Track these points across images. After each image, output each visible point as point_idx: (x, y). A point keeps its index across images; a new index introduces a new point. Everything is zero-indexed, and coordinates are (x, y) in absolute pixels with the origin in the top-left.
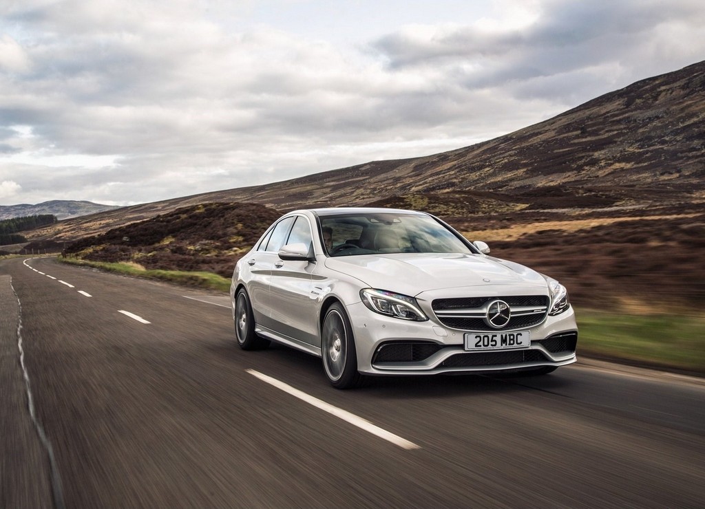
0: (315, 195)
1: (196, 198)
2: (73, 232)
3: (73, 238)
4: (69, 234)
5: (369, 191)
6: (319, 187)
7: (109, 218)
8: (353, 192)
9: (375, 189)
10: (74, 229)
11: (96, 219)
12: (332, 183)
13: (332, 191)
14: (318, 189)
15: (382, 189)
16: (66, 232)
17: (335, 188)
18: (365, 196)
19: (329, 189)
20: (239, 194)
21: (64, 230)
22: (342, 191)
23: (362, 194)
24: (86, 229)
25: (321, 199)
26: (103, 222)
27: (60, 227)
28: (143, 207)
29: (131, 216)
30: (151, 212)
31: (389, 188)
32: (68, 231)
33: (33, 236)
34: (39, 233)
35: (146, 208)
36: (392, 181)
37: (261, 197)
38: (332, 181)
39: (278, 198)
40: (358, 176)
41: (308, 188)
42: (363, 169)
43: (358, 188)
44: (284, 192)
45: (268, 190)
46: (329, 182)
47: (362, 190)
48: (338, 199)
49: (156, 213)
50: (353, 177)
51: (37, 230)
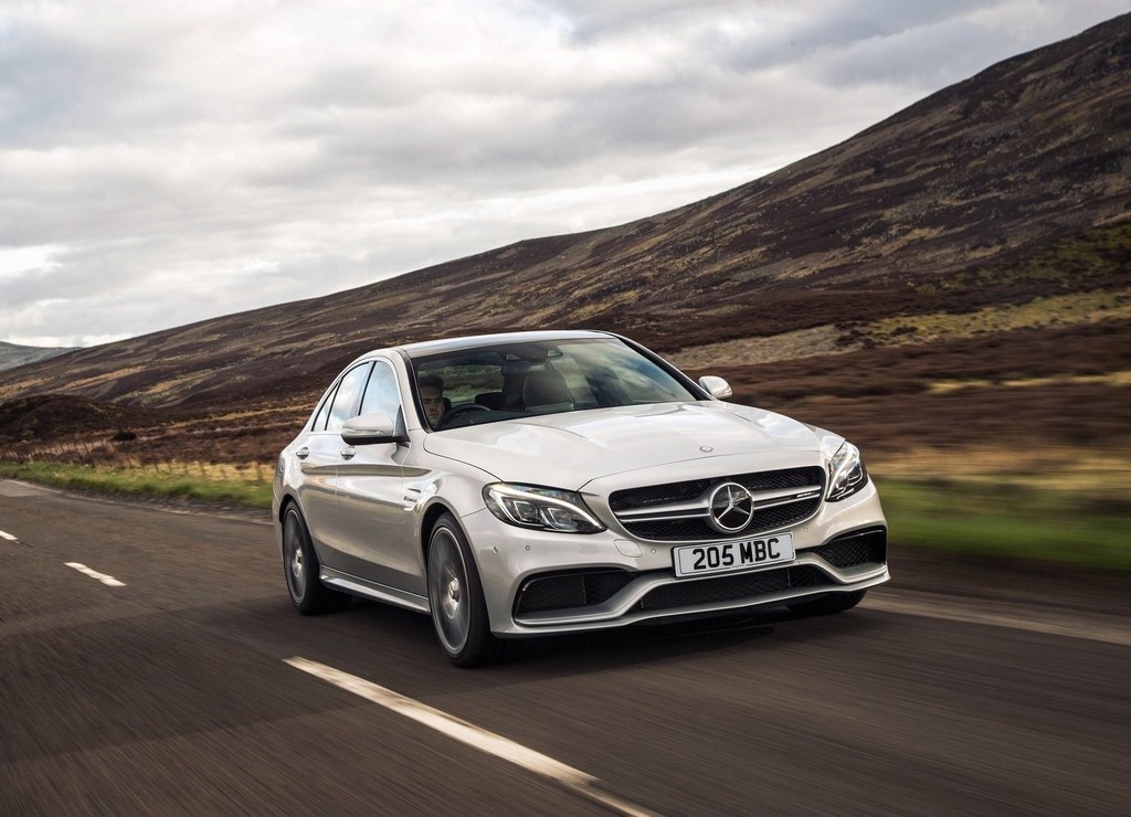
0: (412, 312)
1: (197, 329)
5: (508, 298)
6: (419, 295)
7: (37, 375)
8: (480, 303)
9: (518, 295)
11: (12, 379)
12: (444, 288)
13: (442, 303)
14: (418, 300)
15: (531, 294)
17: (449, 297)
18: (500, 310)
19: (438, 299)
22: (461, 302)
23: (496, 306)
25: (422, 319)
28: (100, 352)
29: (76, 371)
30: (113, 360)
31: (543, 291)
35: (105, 354)
36: (551, 277)
37: (316, 321)
38: (446, 283)
39: (344, 321)
40: (492, 270)
41: (402, 298)
42: (504, 256)
43: (490, 294)
44: (357, 308)
45: (329, 306)
46: (440, 285)
47: (496, 299)
48: (451, 318)
49: (122, 362)
50: (484, 273)
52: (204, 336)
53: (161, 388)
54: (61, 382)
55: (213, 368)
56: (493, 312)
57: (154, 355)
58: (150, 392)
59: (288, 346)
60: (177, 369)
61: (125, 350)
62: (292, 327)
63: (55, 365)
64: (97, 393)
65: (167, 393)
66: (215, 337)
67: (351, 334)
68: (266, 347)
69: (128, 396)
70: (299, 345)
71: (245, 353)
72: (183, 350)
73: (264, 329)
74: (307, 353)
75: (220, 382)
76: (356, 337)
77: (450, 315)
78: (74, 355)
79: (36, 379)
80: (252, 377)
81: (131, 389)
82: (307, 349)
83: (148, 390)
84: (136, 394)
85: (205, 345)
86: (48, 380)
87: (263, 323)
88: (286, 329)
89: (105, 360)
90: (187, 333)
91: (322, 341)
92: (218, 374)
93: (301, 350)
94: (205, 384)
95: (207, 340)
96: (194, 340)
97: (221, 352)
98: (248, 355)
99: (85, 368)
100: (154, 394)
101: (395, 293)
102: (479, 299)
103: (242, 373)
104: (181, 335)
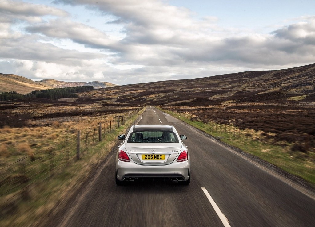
0: (221, 85)
1: (159, 83)
2: (100, 95)
3: (100, 97)
4: (98, 95)
5: (251, 85)
6: (222, 81)
7: (118, 89)
8: (242, 85)
9: (254, 84)
10: (101, 93)
11: (112, 89)
12: (229, 80)
15: (259, 85)
17: (231, 83)
19: (229, 83)
22: (236, 84)
24: (106, 94)
25: (225, 87)
26: (115, 91)
27: (95, 92)
28: (134, 86)
29: (128, 89)
30: (137, 88)
31: (263, 84)
32: (98, 94)
35: (135, 86)
37: (192, 84)
39: (201, 85)
40: (242, 77)
41: (217, 81)
42: (245, 74)
43: (244, 83)
44: (204, 83)
45: (195, 81)
46: (227, 79)
47: (247, 85)
48: (234, 88)
49: (140, 88)
50: (239, 78)
51: (85, 93)
52: (161, 85)
53: (152, 96)
54: (124, 91)
55: (166, 93)
57: (148, 88)
58: (149, 97)
59: (187, 90)
60: (156, 92)
61: (140, 86)
62: (186, 85)
63: (122, 87)
64: (134, 95)
65: (154, 98)
66: (164, 85)
67: (205, 89)
68: (181, 89)
69: (143, 97)
70: (191, 90)
72: (156, 87)
75: (170, 97)
76: (207, 90)
78: (127, 86)
80: (179, 96)
81: (144, 95)
82: (193, 91)
84: (145, 97)
85: (162, 87)
86: (120, 90)
89: (135, 88)
91: (197, 90)
92: (168, 95)
94: (165, 97)
95: (162, 86)
96: (159, 86)
97: (167, 89)
98: (176, 91)
99: (130, 89)
101: (214, 80)
103: (176, 95)
104: (155, 84)
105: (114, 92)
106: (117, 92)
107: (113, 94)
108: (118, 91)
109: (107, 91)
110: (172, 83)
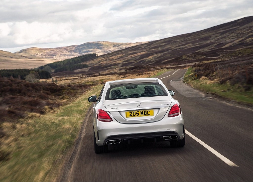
0: (212, 38)
1: (159, 42)
2: (106, 61)
3: (107, 64)
4: (104, 62)
5: (236, 34)
7: (121, 53)
8: (229, 35)
9: (238, 33)
10: (106, 60)
11: (115, 54)
12: (221, 31)
13: (220, 35)
14: (214, 34)
15: (242, 33)
16: (103, 61)
17: (222, 33)
18: (233, 37)
19: (219, 34)
20: (179, 39)
21: (102, 61)
22: (225, 35)
23: (233, 36)
24: (112, 60)
25: (214, 40)
26: (119, 56)
27: (100, 59)
29: (130, 53)
30: (139, 50)
31: (245, 32)
32: (104, 61)
33: (89, 64)
34: (91, 62)
35: (137, 48)
36: (248, 28)
37: (188, 40)
38: (222, 29)
39: (195, 40)
40: (235, 26)
41: (210, 34)
42: (239, 22)
43: (232, 33)
44: (199, 37)
45: (192, 36)
46: (221, 30)
47: (233, 34)
50: (233, 27)
51: (90, 61)
52: (161, 44)
53: (150, 57)
54: (127, 55)
55: (162, 52)
56: (231, 38)
57: (149, 49)
58: (148, 58)
59: (180, 47)
60: (154, 53)
62: (182, 42)
63: (125, 51)
64: (136, 58)
65: (152, 59)
66: (163, 44)
67: (196, 44)
68: (175, 47)
69: (143, 59)
71: (170, 49)
72: (156, 47)
73: (175, 42)
74: (185, 49)
75: (164, 56)
76: (197, 45)
77: (221, 39)
78: (129, 48)
79: (121, 54)
80: (171, 55)
81: (143, 58)
82: (185, 48)
83: (147, 58)
84: (145, 59)
85: (161, 46)
86: (124, 55)
87: (176, 40)
88: (180, 42)
89: (137, 50)
90: (157, 43)
91: (189, 46)
92: (163, 54)
93: (183, 48)
94: (160, 57)
95: (161, 45)
96: (158, 45)
97: (164, 48)
98: (171, 49)
99: (133, 52)
100: (149, 59)
101: (209, 32)
102: (229, 34)
103: (169, 54)
104: (155, 43)
105: (118, 58)
106: (121, 57)
107: (118, 60)
108: (122, 55)
109: (111, 56)
110: (171, 41)
